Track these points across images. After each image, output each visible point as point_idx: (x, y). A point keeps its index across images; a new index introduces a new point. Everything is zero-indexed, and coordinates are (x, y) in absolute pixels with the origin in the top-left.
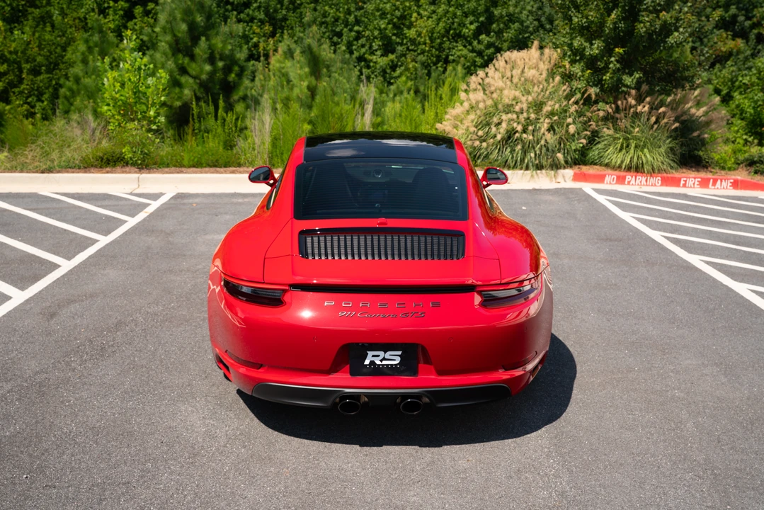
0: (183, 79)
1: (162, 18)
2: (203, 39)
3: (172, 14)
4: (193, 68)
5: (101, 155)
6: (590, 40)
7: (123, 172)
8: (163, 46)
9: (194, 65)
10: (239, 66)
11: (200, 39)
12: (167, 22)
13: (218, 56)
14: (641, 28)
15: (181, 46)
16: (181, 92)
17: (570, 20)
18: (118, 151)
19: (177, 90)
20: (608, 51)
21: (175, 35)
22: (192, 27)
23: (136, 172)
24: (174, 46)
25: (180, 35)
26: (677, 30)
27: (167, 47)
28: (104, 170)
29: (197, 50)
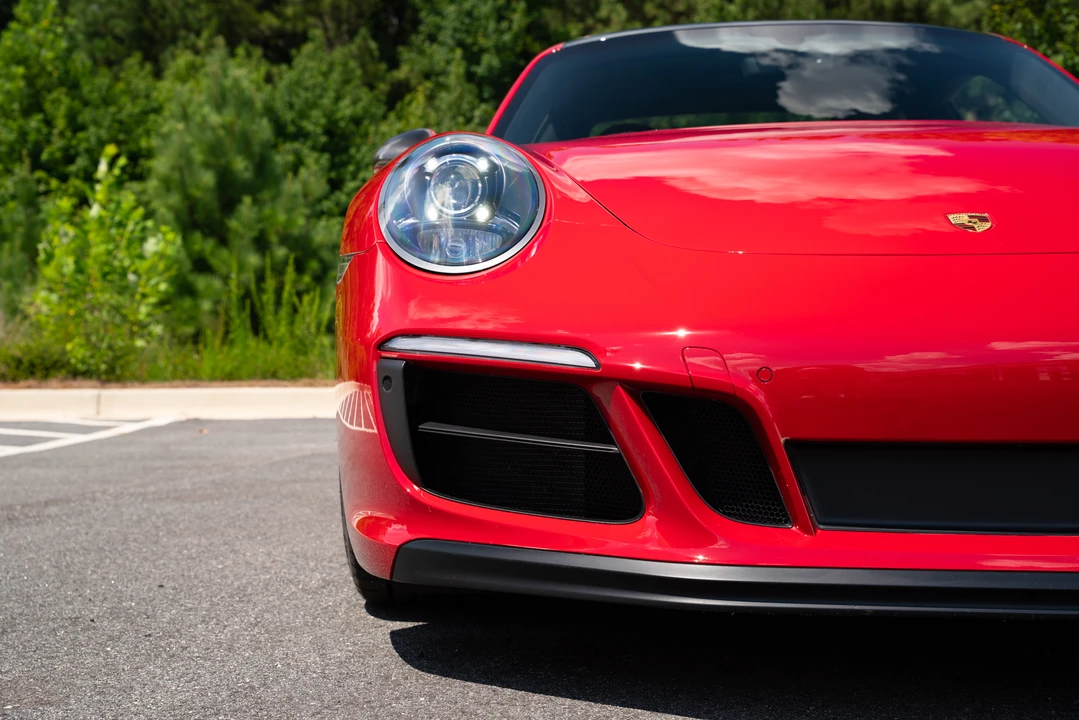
0: (201, 282)
1: (160, 165)
2: (247, 200)
3: (184, 155)
4: (222, 258)
5: (17, 353)
7: (65, 387)
8: (163, 212)
9: (224, 253)
10: (321, 261)
11: (240, 201)
12: (173, 168)
13: (274, 239)
15: (200, 217)
16: (196, 307)
18: (56, 348)
19: (187, 302)
21: (187, 197)
22: (225, 179)
23: (94, 387)
24: (186, 215)
25: (197, 194)
27: (170, 213)
28: (22, 383)
29: (233, 224)
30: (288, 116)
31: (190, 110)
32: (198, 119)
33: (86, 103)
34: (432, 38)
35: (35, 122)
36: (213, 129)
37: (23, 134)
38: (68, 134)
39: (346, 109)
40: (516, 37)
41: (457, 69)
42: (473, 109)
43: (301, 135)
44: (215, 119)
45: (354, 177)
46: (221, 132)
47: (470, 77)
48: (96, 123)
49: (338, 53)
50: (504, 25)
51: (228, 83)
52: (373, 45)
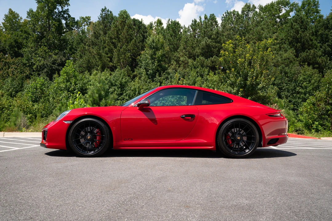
1: (89, 93)
2: (104, 99)
3: (93, 92)
6: (233, 88)
8: (89, 102)
11: (102, 99)
12: (91, 94)
14: (248, 83)
15: (95, 102)
17: (227, 82)
20: (238, 91)
21: (93, 98)
22: (100, 95)
24: (93, 102)
25: (95, 98)
26: (260, 83)
27: (90, 102)
29: (101, 103)
30: (114, 82)
31: (94, 84)
32: (96, 85)
33: (78, 80)
34: (140, 67)
35: (68, 84)
36: (98, 87)
37: (66, 86)
38: (74, 85)
39: (124, 80)
40: (156, 67)
41: (144, 73)
42: (147, 80)
43: (116, 85)
44: (99, 85)
45: (125, 93)
46: (99, 87)
47: (147, 74)
48: (79, 83)
49: (123, 70)
50: (153, 65)
51: (101, 79)
52: (130, 68)
